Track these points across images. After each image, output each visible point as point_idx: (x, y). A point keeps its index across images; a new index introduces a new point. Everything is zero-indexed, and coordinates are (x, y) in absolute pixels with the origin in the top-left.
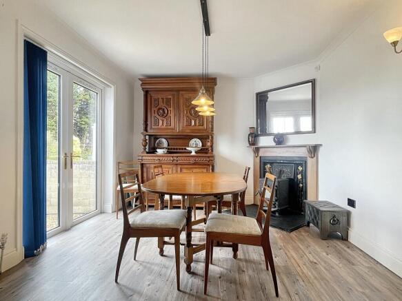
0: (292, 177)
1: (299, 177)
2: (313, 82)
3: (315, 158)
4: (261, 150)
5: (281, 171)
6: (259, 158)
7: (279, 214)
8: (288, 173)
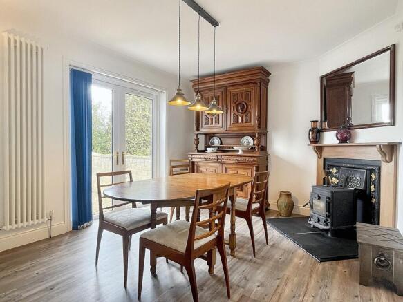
0: (362, 188)
1: (372, 188)
2: (393, 50)
3: (393, 162)
4: (325, 149)
5: (347, 178)
6: (322, 159)
7: (332, 235)
8: (357, 182)
